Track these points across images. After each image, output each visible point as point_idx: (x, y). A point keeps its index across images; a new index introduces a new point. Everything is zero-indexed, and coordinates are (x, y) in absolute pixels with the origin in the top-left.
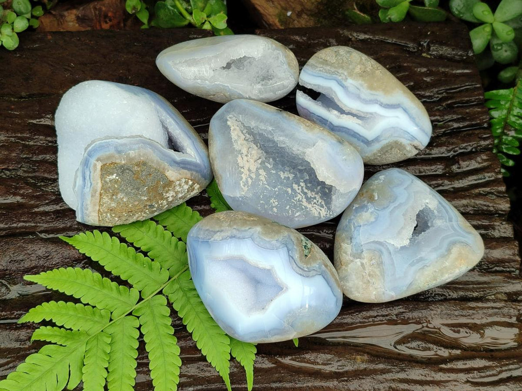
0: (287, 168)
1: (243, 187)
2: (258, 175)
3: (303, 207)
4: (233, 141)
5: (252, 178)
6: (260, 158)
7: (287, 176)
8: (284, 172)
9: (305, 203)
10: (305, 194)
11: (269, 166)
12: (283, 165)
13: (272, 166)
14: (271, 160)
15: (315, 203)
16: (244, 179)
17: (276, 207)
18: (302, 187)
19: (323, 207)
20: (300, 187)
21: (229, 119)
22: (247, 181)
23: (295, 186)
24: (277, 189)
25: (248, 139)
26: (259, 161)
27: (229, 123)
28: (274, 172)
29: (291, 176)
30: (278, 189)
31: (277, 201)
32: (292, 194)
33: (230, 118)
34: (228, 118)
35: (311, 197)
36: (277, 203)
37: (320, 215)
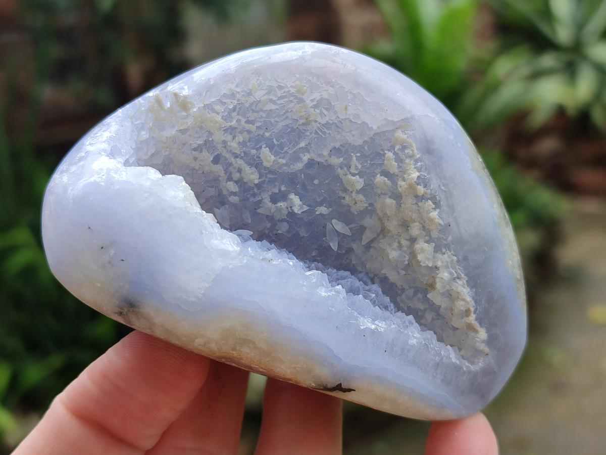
4: (465, 279)
6: (368, 247)
7: (282, 204)
8: (291, 214)
11: (339, 226)
13: (329, 226)
14: (334, 246)
25: (415, 293)
26: (367, 237)
28: (321, 210)
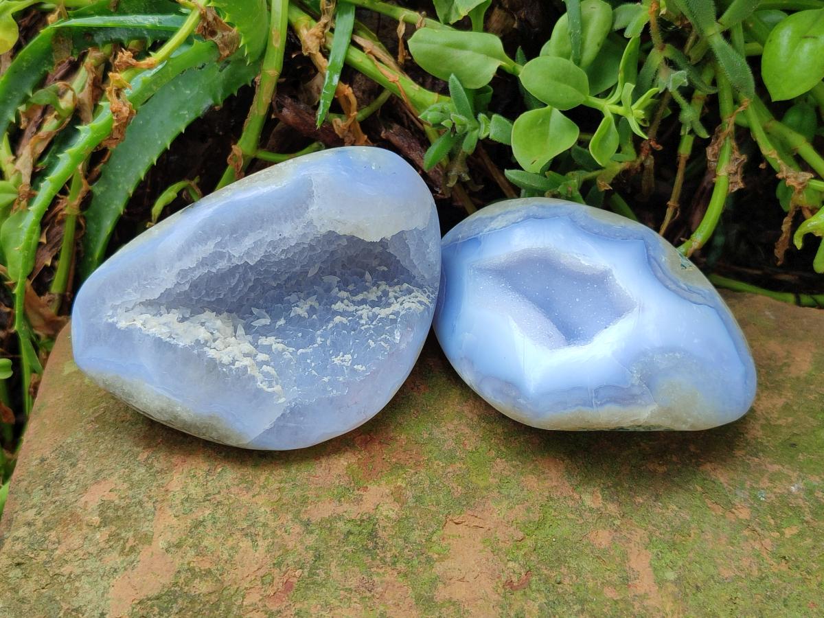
0: (293, 297)
1: (270, 390)
2: (268, 349)
3: (391, 317)
5: (267, 363)
6: (235, 326)
7: (307, 307)
8: (297, 307)
9: (383, 312)
10: (363, 302)
11: (263, 322)
12: (280, 300)
13: (268, 317)
14: (255, 311)
15: (396, 298)
16: (260, 377)
17: (354, 362)
18: (348, 298)
19: (413, 291)
20: (346, 301)
21: (115, 319)
22: (266, 375)
23: (338, 306)
24: (319, 339)
25: (184, 317)
26: (241, 331)
27: (122, 324)
28: (282, 322)
29: (312, 301)
30: (322, 336)
31: (345, 354)
32: (349, 321)
33: (112, 317)
34: (110, 321)
35: (380, 298)
36: (348, 357)
37: (425, 304)
